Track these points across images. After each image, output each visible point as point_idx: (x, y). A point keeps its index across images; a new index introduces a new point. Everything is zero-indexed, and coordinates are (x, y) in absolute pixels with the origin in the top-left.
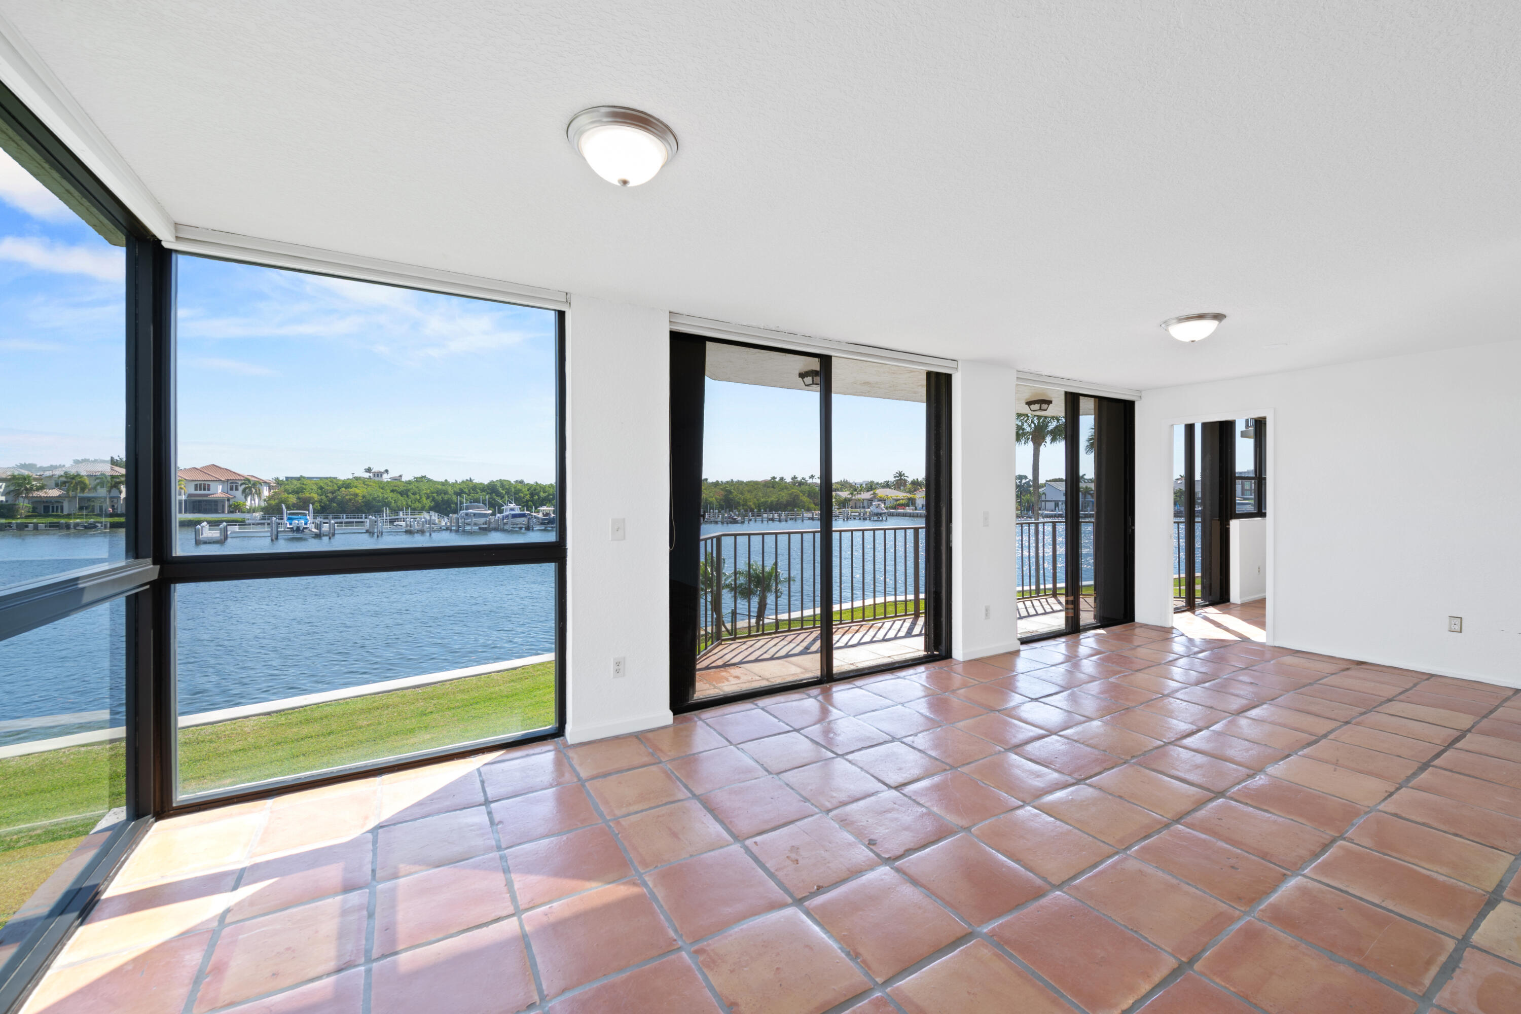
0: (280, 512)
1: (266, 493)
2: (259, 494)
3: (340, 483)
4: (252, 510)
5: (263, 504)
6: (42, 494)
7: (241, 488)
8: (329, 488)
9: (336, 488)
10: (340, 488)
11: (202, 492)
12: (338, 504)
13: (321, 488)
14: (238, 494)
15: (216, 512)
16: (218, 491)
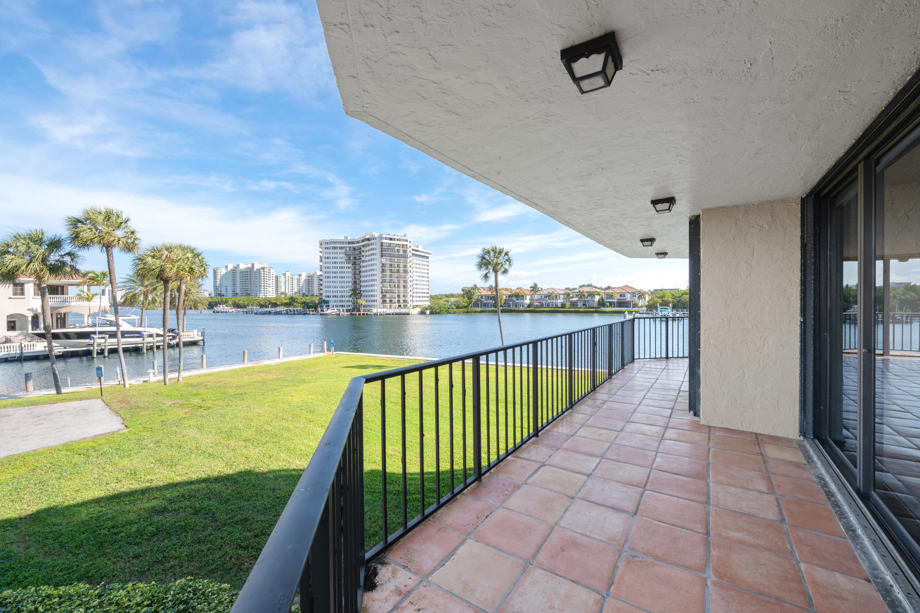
0: (656, 308)
1: (647, 298)
2: (645, 299)
3: (683, 292)
4: (641, 307)
5: (647, 303)
6: (573, 300)
7: (637, 296)
8: (678, 295)
9: (680, 294)
10: (683, 295)
11: (623, 298)
12: (682, 304)
13: (673, 295)
14: (636, 298)
15: (627, 307)
16: (628, 297)
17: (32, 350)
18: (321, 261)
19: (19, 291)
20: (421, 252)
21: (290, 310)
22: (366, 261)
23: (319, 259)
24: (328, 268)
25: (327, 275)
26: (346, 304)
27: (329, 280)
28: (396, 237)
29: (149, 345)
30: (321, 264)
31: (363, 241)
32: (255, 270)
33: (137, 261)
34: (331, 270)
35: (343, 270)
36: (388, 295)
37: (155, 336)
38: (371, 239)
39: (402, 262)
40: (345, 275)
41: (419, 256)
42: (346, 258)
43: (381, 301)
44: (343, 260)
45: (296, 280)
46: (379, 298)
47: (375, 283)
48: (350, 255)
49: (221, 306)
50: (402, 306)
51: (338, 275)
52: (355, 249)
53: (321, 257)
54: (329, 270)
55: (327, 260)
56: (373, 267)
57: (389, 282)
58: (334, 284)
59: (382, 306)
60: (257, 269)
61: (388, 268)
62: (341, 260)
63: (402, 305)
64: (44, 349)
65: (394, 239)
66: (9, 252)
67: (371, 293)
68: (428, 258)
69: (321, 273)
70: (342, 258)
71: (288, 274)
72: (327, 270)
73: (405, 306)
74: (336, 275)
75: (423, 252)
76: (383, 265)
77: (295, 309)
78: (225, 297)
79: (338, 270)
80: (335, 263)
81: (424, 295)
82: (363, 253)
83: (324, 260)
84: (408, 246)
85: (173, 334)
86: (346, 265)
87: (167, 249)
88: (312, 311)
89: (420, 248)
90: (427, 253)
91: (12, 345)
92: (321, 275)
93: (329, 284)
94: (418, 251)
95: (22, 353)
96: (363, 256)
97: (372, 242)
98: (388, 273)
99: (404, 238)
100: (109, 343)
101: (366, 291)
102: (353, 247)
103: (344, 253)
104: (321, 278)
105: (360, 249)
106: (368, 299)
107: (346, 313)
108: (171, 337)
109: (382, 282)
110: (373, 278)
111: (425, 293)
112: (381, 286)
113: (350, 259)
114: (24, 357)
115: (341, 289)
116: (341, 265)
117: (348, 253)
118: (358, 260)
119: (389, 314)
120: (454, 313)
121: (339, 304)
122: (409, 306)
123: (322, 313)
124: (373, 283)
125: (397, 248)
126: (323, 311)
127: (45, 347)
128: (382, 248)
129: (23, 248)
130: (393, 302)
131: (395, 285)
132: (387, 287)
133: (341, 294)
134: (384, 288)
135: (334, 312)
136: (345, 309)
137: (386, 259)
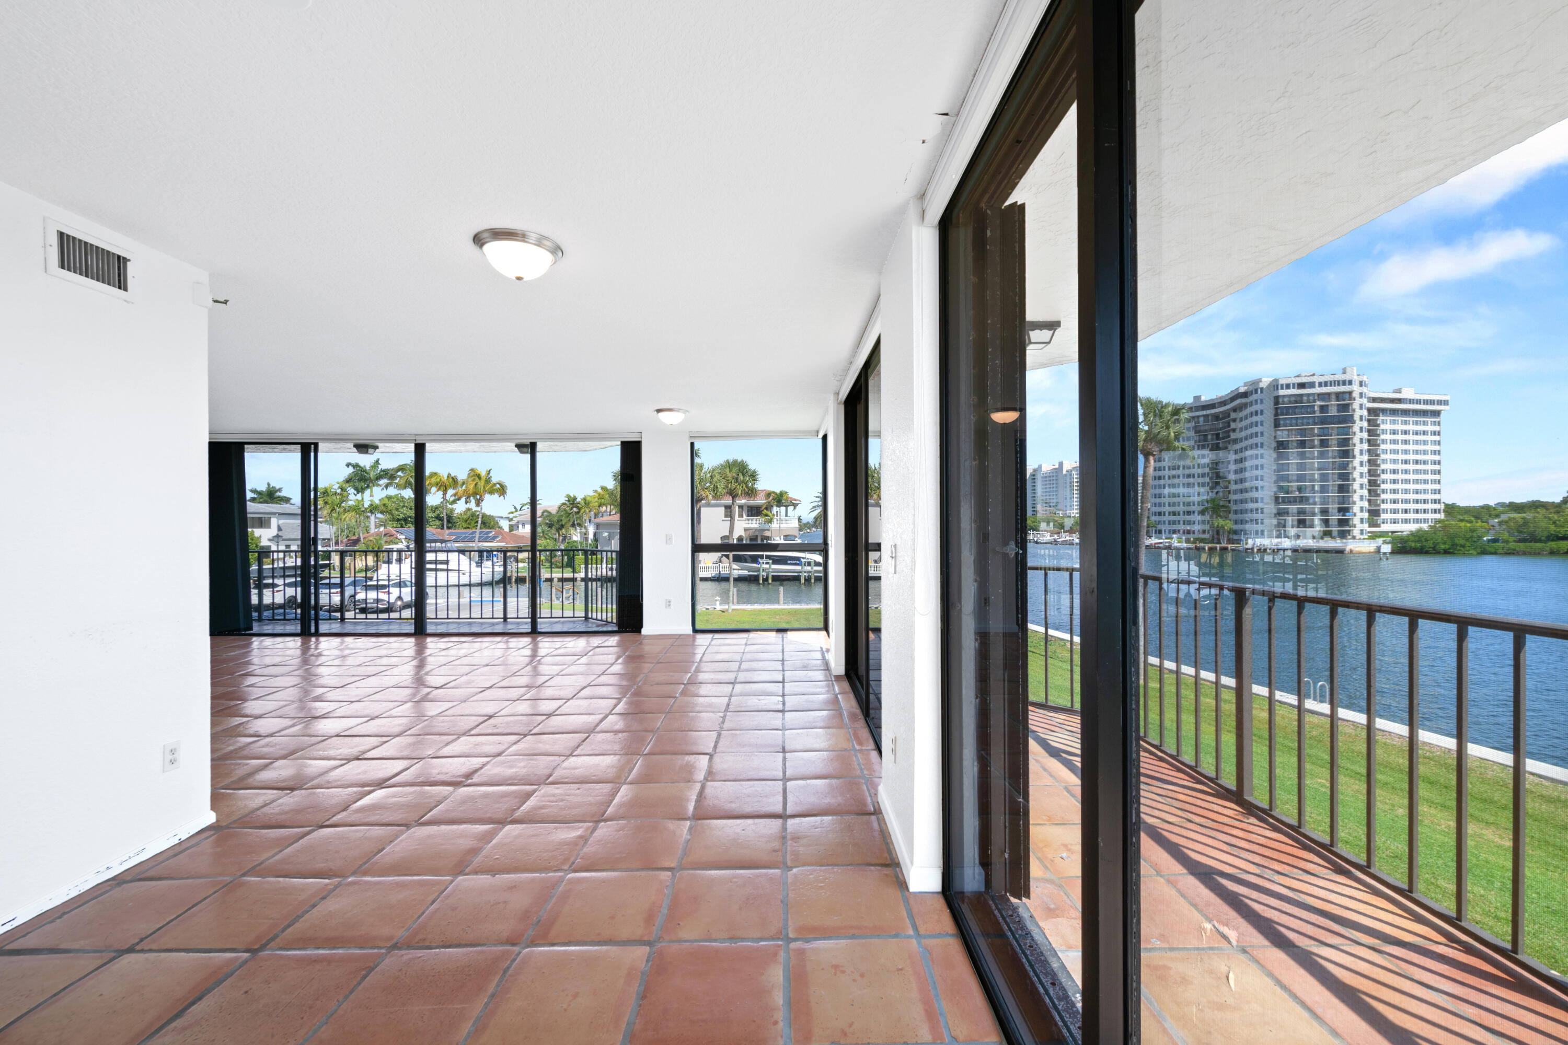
20: (1411, 401)
22: (1241, 440)
26: (1196, 527)
28: (1317, 379)
31: (1233, 399)
32: (1064, 472)
35: (1191, 462)
36: (1294, 508)
38: (1251, 393)
39: (1335, 432)
40: (1196, 471)
41: (1405, 412)
42: (1197, 438)
43: (1275, 522)
46: (1267, 515)
47: (1261, 483)
48: (1206, 431)
50: (1335, 534)
51: (1181, 472)
52: (1216, 417)
56: (1256, 451)
57: (1298, 481)
58: (1172, 491)
60: (1067, 471)
63: (1335, 529)
65: (1312, 385)
67: (1251, 506)
68: (1436, 413)
73: (1343, 535)
74: (1176, 472)
75: (1418, 402)
76: (1281, 444)
81: (1421, 506)
82: (1233, 425)
84: (1356, 395)
86: (1196, 452)
89: (1407, 394)
90: (1432, 402)
94: (1399, 401)
96: (1234, 430)
97: (1254, 397)
99: (1341, 377)
101: (1243, 501)
102: (1213, 415)
103: (1195, 428)
105: (1229, 416)
109: (1276, 482)
110: (1255, 473)
111: (1425, 501)
112: (1275, 489)
113: (1205, 440)
115: (1187, 499)
117: (1202, 428)
118: (1224, 438)
119: (1286, 551)
120: (1510, 553)
121: (1181, 527)
122: (1356, 532)
124: (1256, 484)
125: (1319, 403)
128: (1276, 409)
130: (1308, 523)
131: (1313, 486)
132: (1292, 492)
133: (1172, 509)
134: (1282, 495)
135: (1161, 543)
136: (1184, 538)
137: (1288, 430)
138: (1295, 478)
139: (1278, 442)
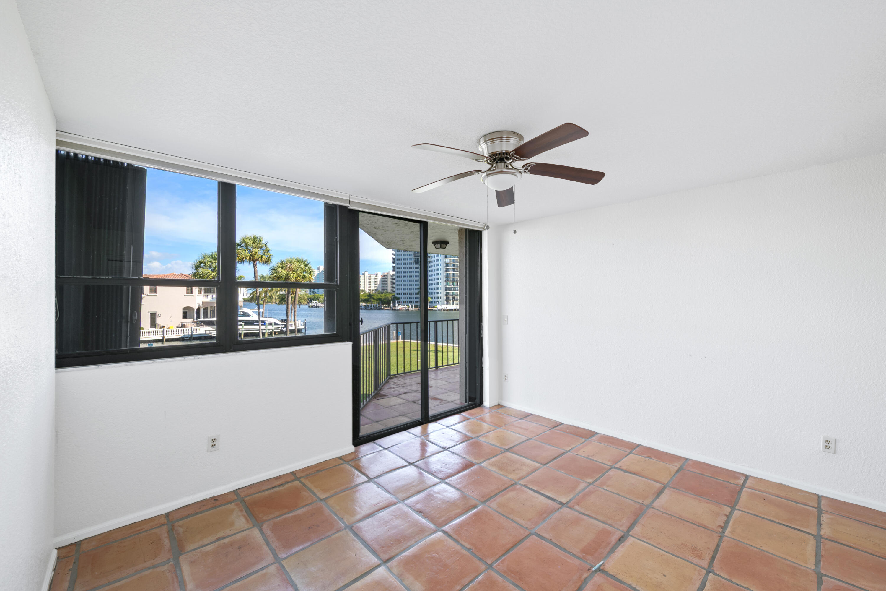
17: (197, 333)
18: (394, 262)
19: (190, 291)
21: (368, 305)
22: (432, 262)
23: (392, 261)
24: (399, 268)
25: (399, 275)
26: (414, 300)
27: (400, 279)
29: (269, 331)
30: (394, 265)
33: (272, 271)
34: (402, 270)
35: (412, 270)
36: (451, 292)
37: (273, 324)
40: (414, 274)
42: (414, 259)
43: (445, 298)
44: (412, 261)
45: (373, 279)
46: (443, 295)
47: (440, 281)
49: (315, 302)
51: (408, 274)
53: (394, 259)
54: (400, 270)
55: (399, 262)
56: (438, 267)
57: (452, 281)
58: (405, 283)
59: (445, 302)
61: (451, 268)
62: (411, 261)
64: (204, 332)
66: (201, 267)
67: (436, 291)
69: (394, 273)
70: (411, 259)
71: (366, 274)
72: (399, 270)
74: (406, 274)
76: (447, 265)
77: (372, 304)
78: (317, 294)
79: (408, 270)
80: (405, 264)
83: (396, 262)
85: (285, 323)
86: (415, 266)
87: (290, 262)
88: (386, 307)
91: (186, 328)
92: (393, 275)
93: (400, 283)
95: (192, 334)
96: (429, 257)
98: (451, 272)
100: (244, 329)
101: (432, 289)
103: (413, 254)
104: (394, 277)
106: (434, 296)
107: (414, 309)
108: (283, 326)
109: (445, 281)
110: (438, 277)
112: (445, 284)
113: (418, 260)
114: (193, 337)
115: (410, 287)
116: (410, 266)
117: (417, 255)
119: (452, 310)
121: (408, 300)
123: (394, 308)
124: (438, 281)
126: (395, 307)
127: (205, 331)
129: (208, 264)
130: (456, 298)
131: (457, 283)
132: (450, 285)
133: (410, 291)
134: (447, 286)
135: (404, 308)
136: (413, 305)
137: (449, 259)
138: (451, 279)
139: (446, 264)
